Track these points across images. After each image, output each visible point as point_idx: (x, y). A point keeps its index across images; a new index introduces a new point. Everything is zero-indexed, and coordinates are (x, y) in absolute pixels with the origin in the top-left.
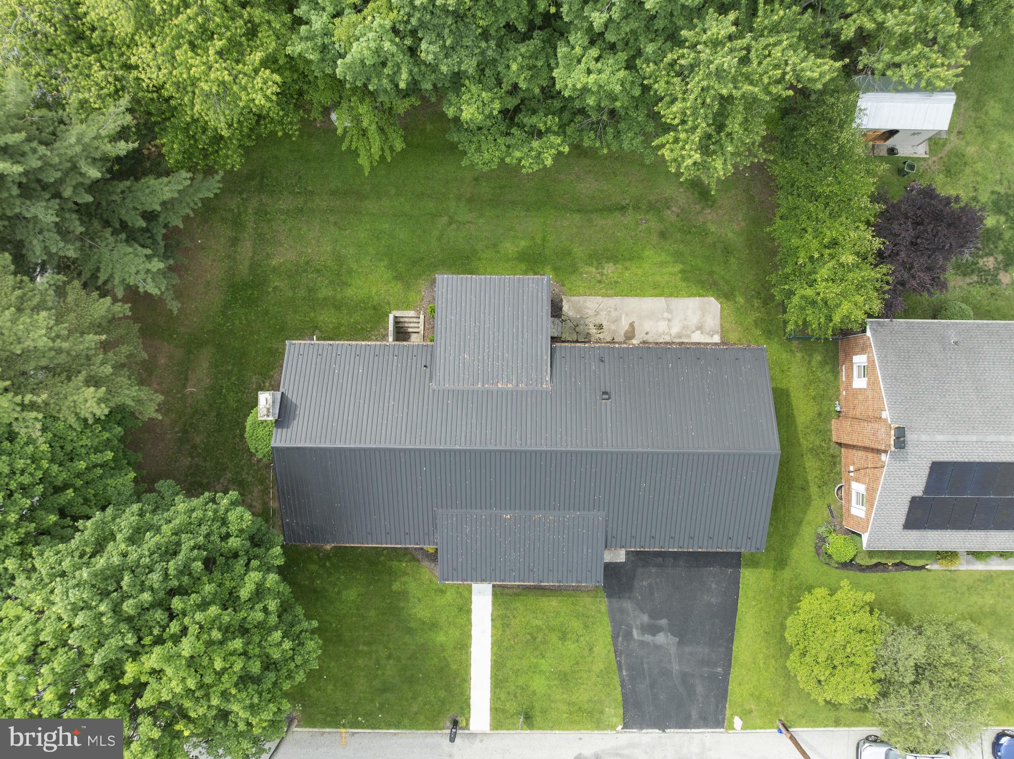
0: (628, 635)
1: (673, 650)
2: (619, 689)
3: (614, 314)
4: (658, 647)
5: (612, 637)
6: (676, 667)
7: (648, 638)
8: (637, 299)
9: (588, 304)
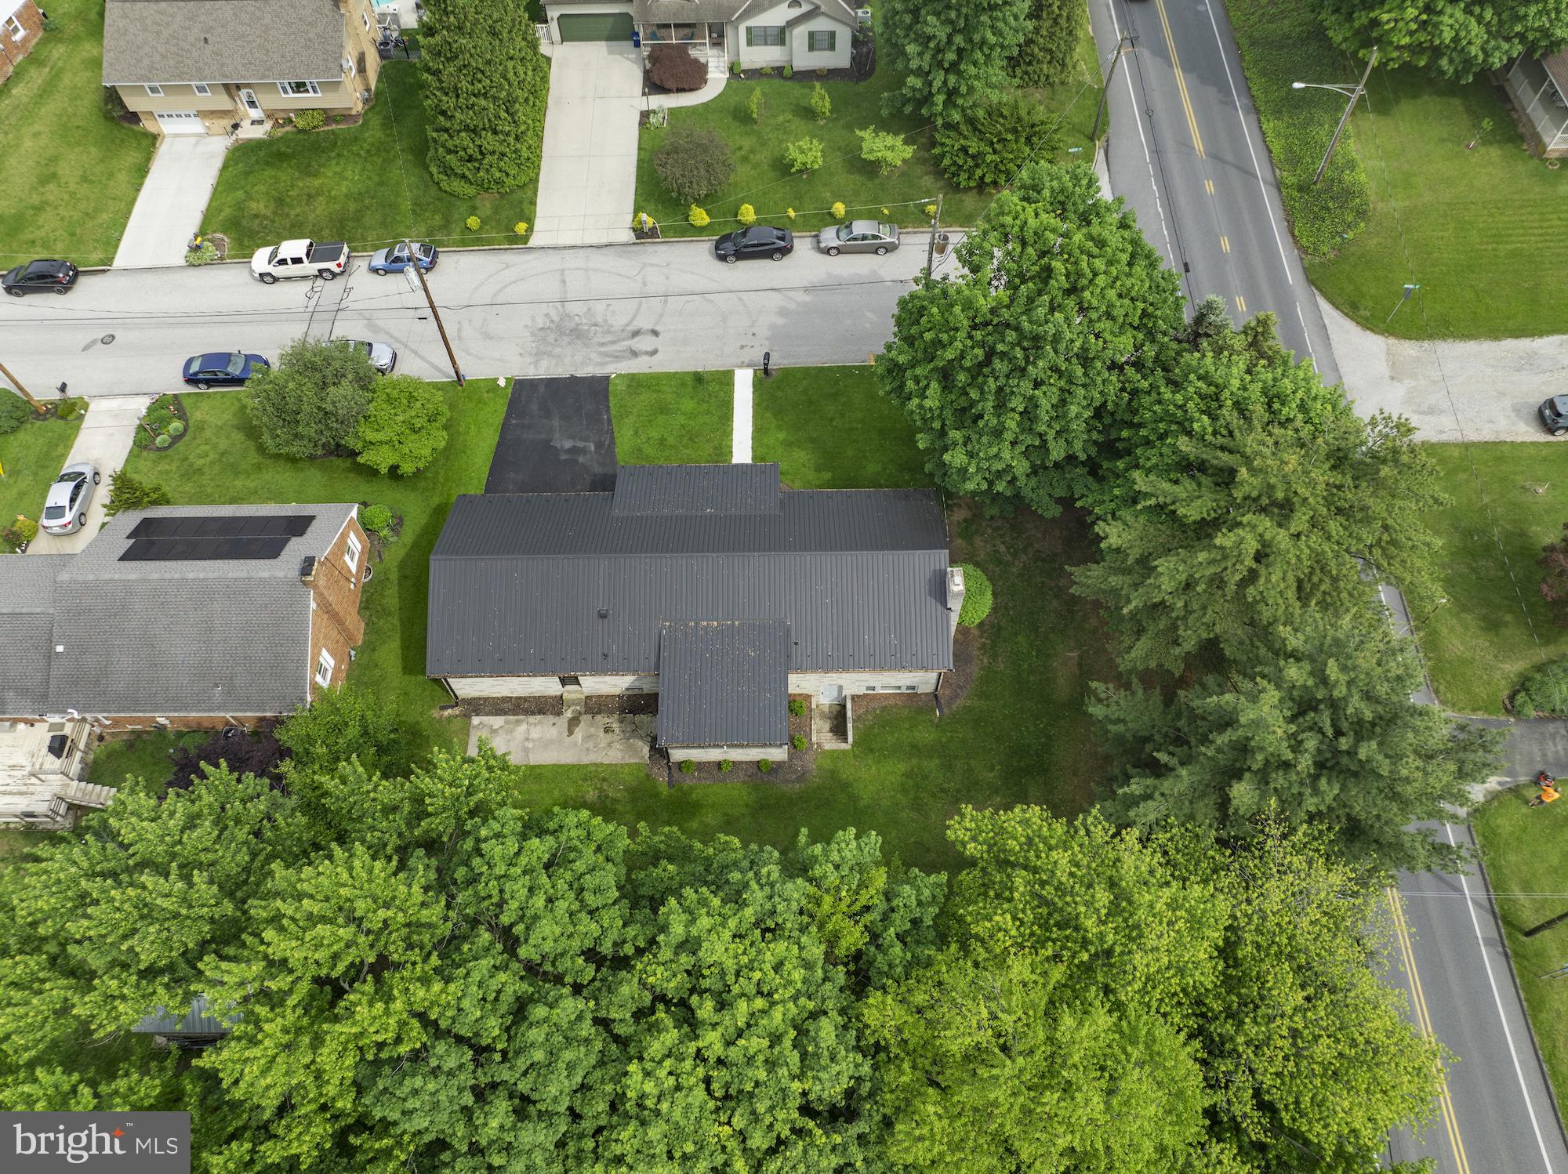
1: (557, 435)
2: (611, 405)
3: (590, 745)
4: (572, 437)
5: (615, 443)
7: (581, 444)
8: (563, 762)
9: (619, 755)
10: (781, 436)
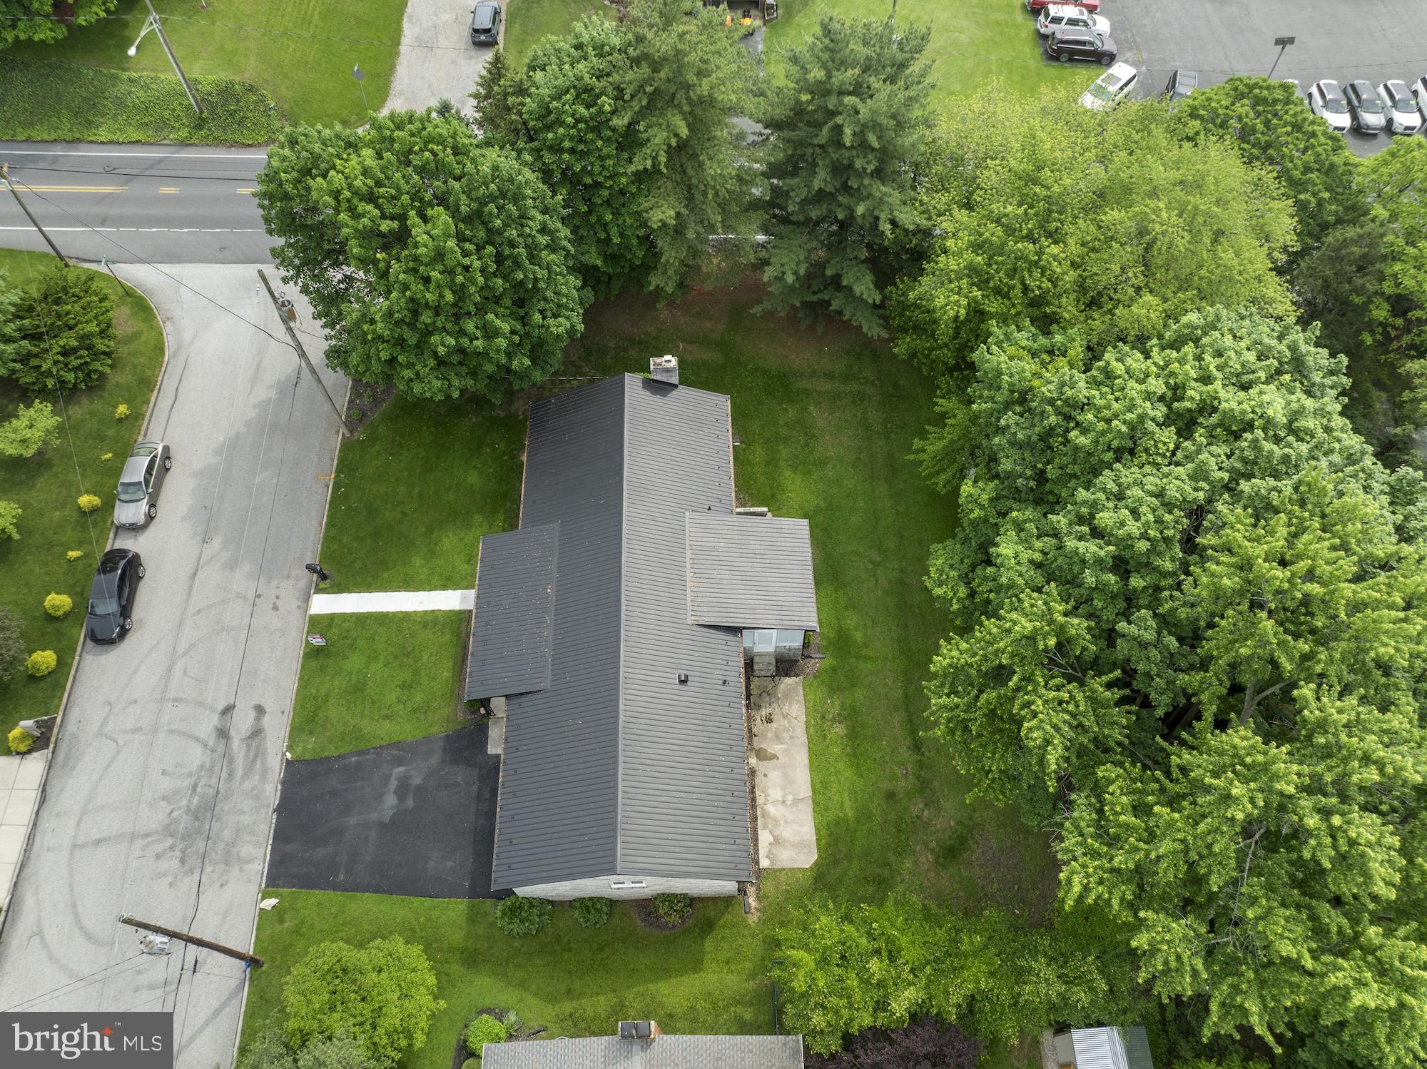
0: (399, 762)
1: (374, 816)
2: (335, 754)
3: (786, 735)
4: (380, 798)
5: (398, 742)
6: (352, 821)
7: (393, 785)
8: (807, 762)
9: (795, 706)
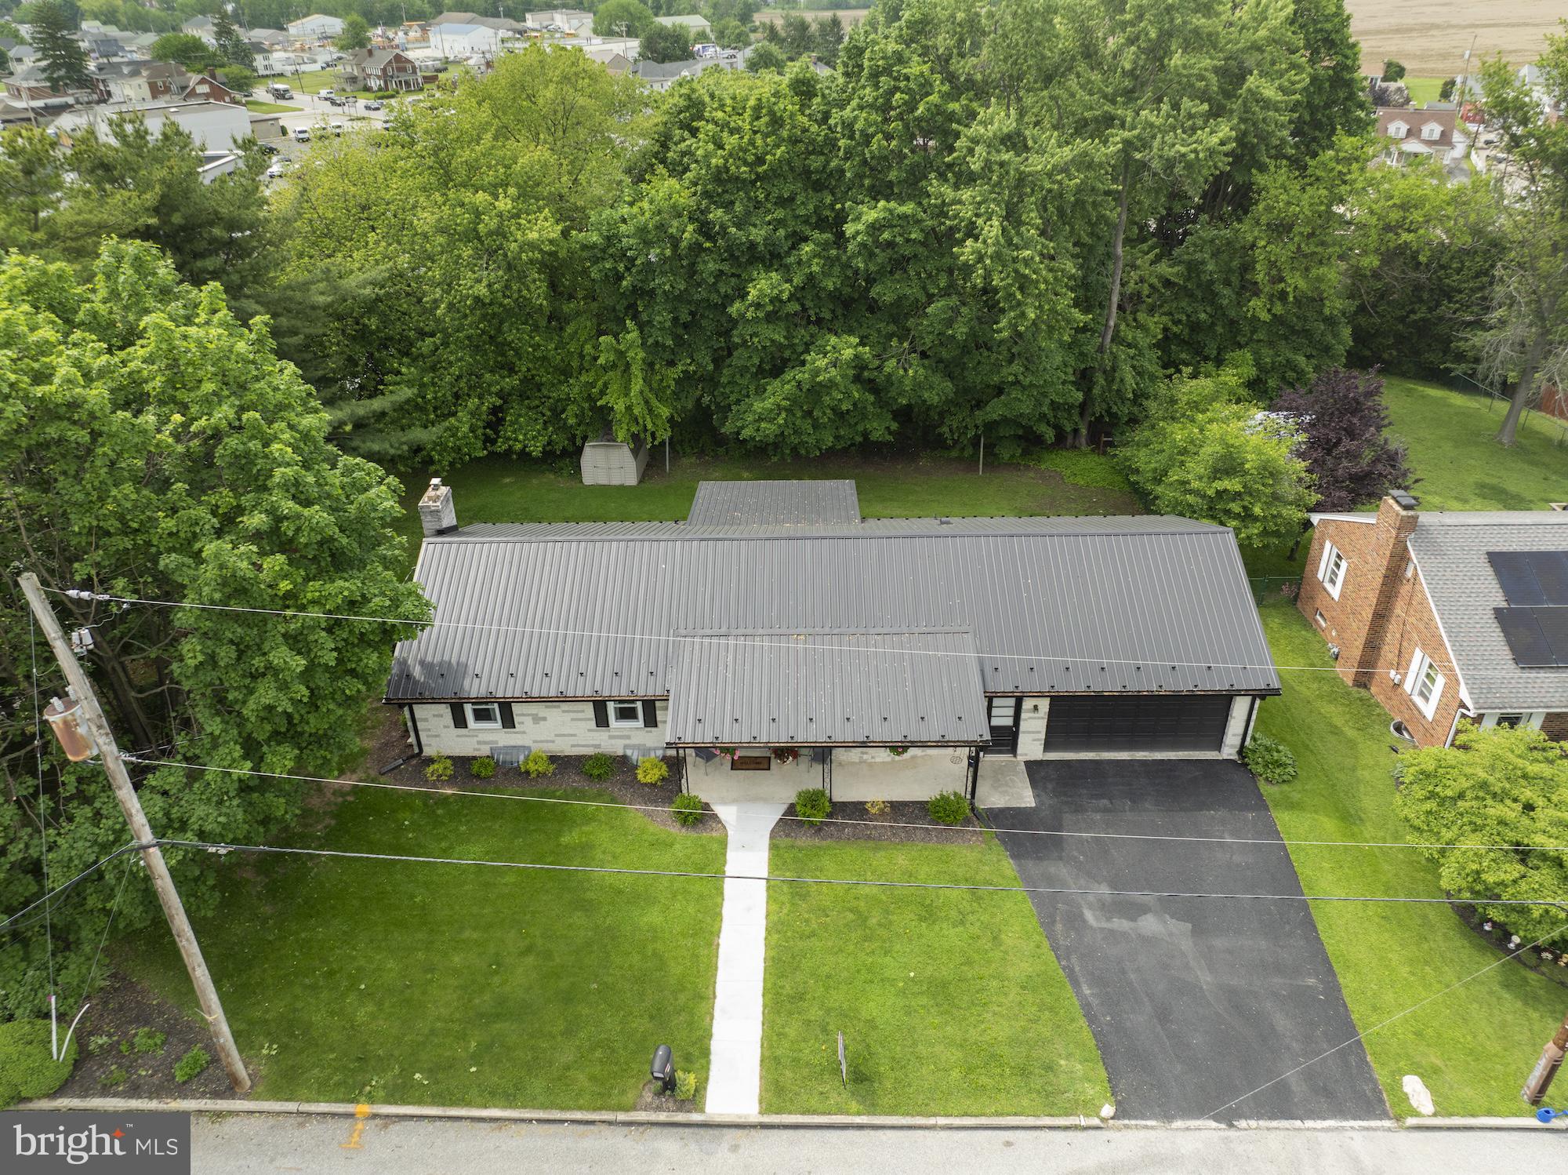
0: (1075, 920)
1: (1186, 945)
2: (1083, 1022)
4: (1148, 941)
5: (1042, 924)
6: (1205, 978)
7: (1120, 924)
10: (653, 917)
